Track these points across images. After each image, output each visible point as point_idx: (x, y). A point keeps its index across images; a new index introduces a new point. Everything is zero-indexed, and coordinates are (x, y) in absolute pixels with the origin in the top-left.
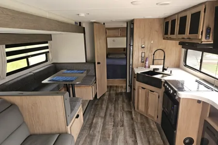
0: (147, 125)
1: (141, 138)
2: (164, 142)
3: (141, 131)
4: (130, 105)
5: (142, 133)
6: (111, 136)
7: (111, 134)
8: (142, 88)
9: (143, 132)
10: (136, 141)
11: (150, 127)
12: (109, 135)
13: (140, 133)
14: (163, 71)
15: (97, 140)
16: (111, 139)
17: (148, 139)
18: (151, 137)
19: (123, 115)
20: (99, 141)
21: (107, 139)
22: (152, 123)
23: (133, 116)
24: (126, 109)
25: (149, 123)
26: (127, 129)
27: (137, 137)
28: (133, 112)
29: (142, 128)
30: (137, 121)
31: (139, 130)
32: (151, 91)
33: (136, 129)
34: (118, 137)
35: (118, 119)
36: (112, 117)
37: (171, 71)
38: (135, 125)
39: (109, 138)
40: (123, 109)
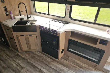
0: (36, 56)
1: (41, 66)
2: (51, 59)
3: (37, 62)
4: (11, 50)
5: (38, 63)
8: (21, 35)
9: (38, 61)
10: (41, 70)
11: (38, 56)
13: (37, 64)
14: (28, 19)
17: (44, 63)
18: (44, 61)
19: (15, 61)
22: (36, 53)
23: (22, 56)
24: (12, 55)
25: (35, 54)
26: (27, 67)
27: (39, 67)
28: (19, 54)
29: (35, 60)
30: (27, 58)
31: (34, 62)
32: (29, 35)
33: (33, 63)
35: (14, 66)
36: (8, 69)
37: (34, 18)
38: (30, 61)
40: (9, 56)
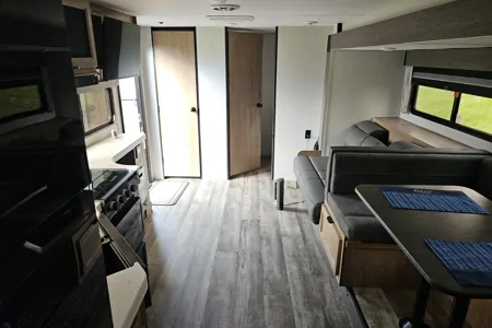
6: (266, 304)
7: (267, 310)
12: (271, 307)
15: (295, 294)
16: (265, 297)
20: (292, 292)
21: (273, 297)
34: (251, 303)
35: (250, 233)
36: (264, 236)
39: (270, 301)
40: (238, 260)
